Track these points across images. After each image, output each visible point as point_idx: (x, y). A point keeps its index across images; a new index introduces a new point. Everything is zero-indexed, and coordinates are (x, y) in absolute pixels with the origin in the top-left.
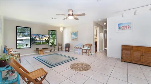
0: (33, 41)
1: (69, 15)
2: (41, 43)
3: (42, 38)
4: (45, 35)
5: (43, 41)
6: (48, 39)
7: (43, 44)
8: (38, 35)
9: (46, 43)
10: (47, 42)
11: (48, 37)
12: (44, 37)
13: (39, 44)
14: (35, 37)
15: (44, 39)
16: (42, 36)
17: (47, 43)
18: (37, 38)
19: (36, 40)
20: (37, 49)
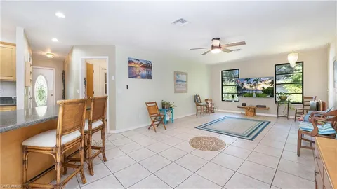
0: (241, 91)
1: (213, 47)
2: (254, 95)
3: (255, 85)
4: (262, 79)
5: (258, 90)
6: (269, 86)
7: (258, 96)
8: (247, 80)
9: (264, 95)
10: (269, 94)
11: (270, 81)
12: (259, 83)
13: (251, 96)
14: (243, 84)
15: (260, 87)
16: (255, 80)
17: (269, 96)
18: (246, 86)
19: (245, 89)
20: (244, 105)
